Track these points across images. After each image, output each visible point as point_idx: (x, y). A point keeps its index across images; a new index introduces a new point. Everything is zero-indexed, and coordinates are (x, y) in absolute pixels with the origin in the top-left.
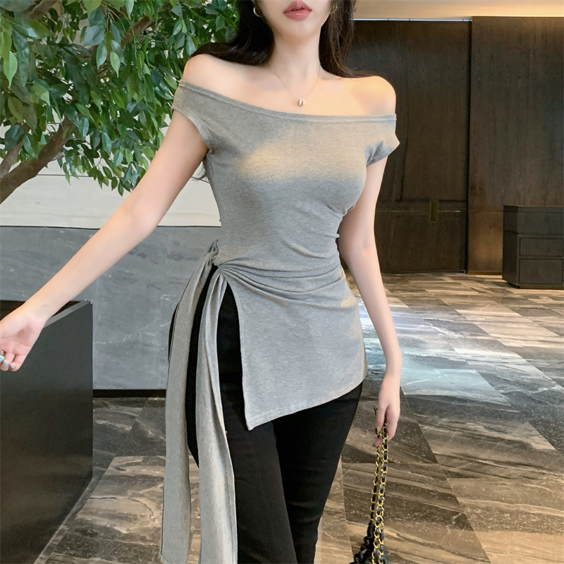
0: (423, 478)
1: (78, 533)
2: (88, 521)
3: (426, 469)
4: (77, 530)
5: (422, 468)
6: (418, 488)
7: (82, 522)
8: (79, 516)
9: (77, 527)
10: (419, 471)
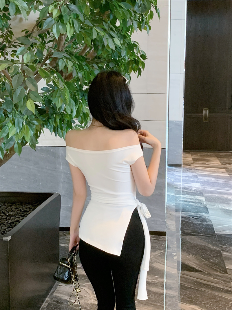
0: (219, 281)
1: (54, 302)
2: (59, 297)
3: (221, 277)
4: (54, 301)
5: (218, 276)
6: (215, 286)
7: (56, 297)
8: (55, 294)
9: (54, 299)
10: (217, 277)
